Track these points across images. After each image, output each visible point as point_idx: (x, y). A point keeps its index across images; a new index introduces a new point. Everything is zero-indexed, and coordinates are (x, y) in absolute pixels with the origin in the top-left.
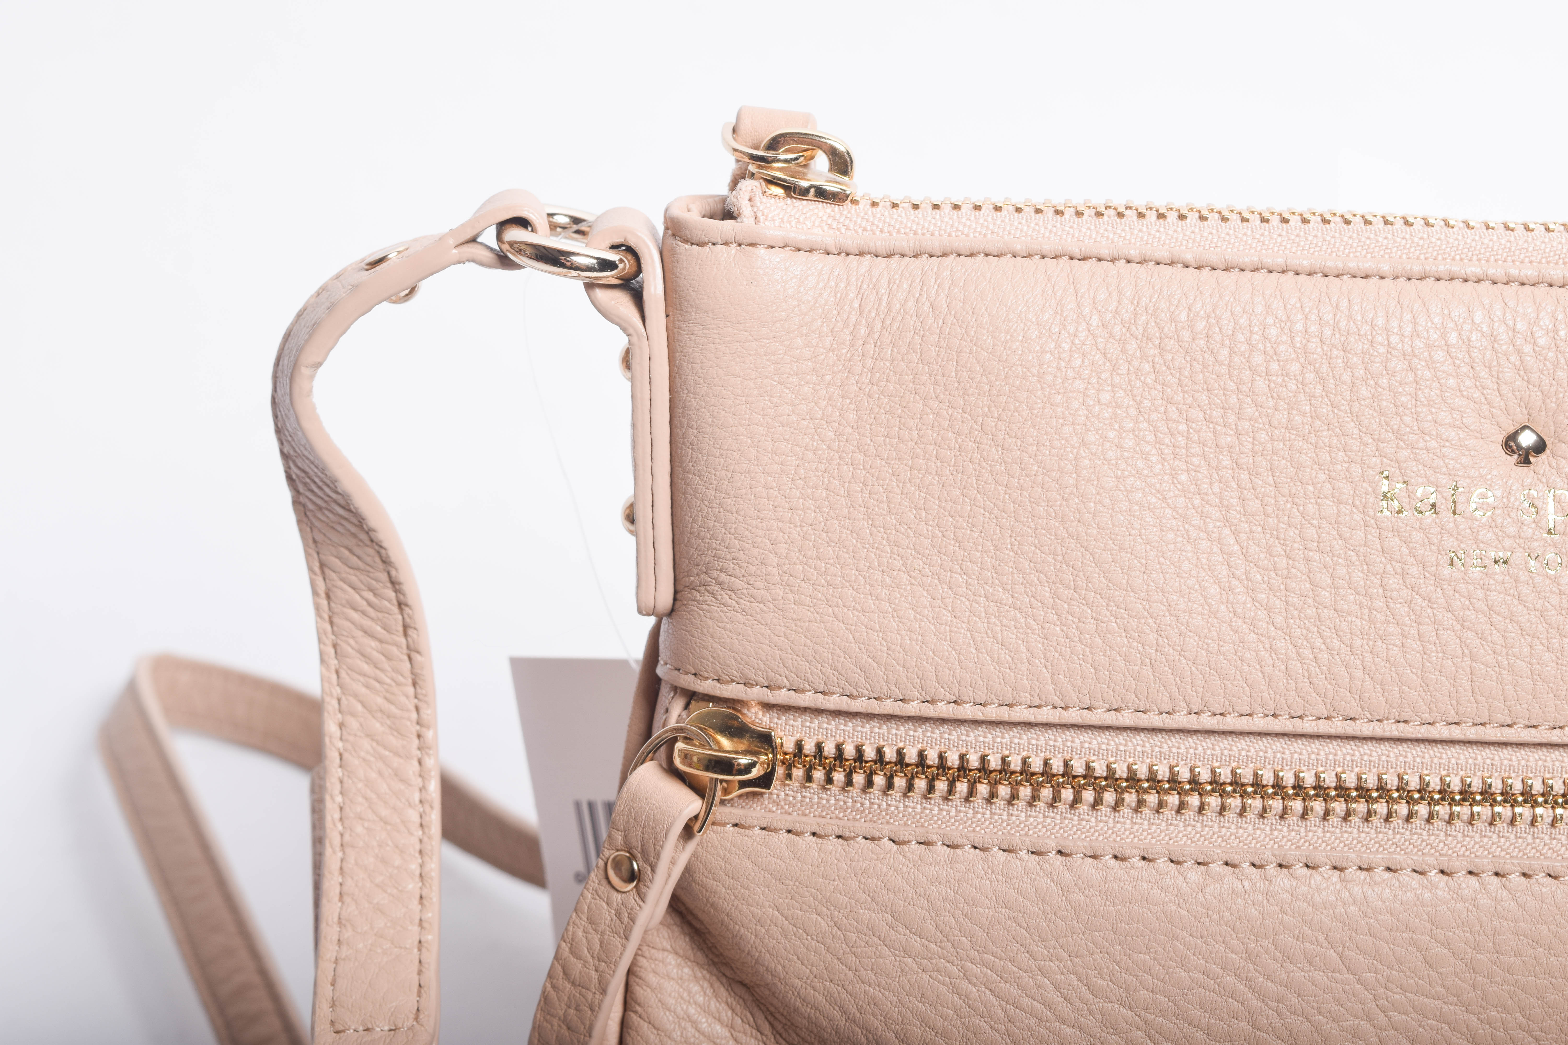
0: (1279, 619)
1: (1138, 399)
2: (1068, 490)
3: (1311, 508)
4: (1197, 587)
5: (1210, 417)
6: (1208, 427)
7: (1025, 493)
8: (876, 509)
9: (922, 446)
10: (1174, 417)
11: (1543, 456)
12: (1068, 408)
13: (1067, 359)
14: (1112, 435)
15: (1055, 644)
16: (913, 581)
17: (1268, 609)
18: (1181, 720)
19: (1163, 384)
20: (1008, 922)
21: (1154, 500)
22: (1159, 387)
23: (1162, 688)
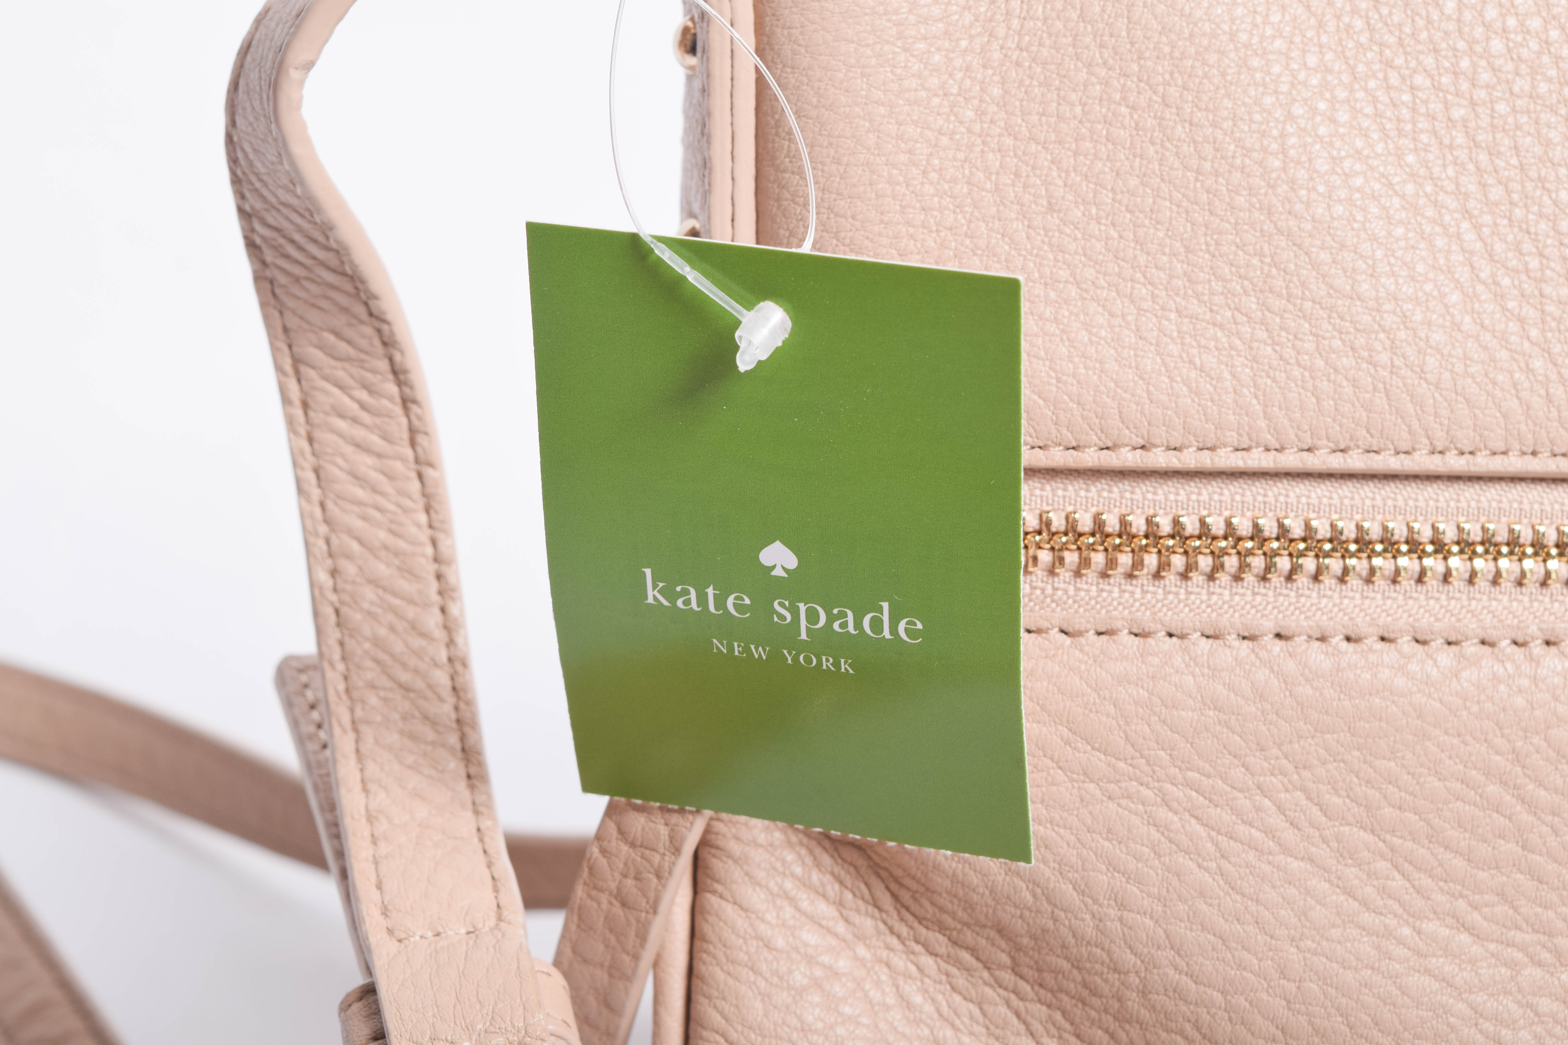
0: (1534, 333)
1: (1351, 62)
2: (1274, 175)
4: (1435, 293)
5: (1440, 83)
6: (1437, 96)
7: (1221, 180)
8: (1033, 206)
9: (1088, 125)
10: (1396, 84)
12: (1267, 73)
13: (1264, 13)
14: (1322, 106)
15: (1266, 367)
16: (1085, 295)
17: (1521, 321)
18: (1422, 462)
19: (1381, 44)
20: (1218, 728)
21: (1377, 186)
22: (1376, 48)
23: (1399, 420)
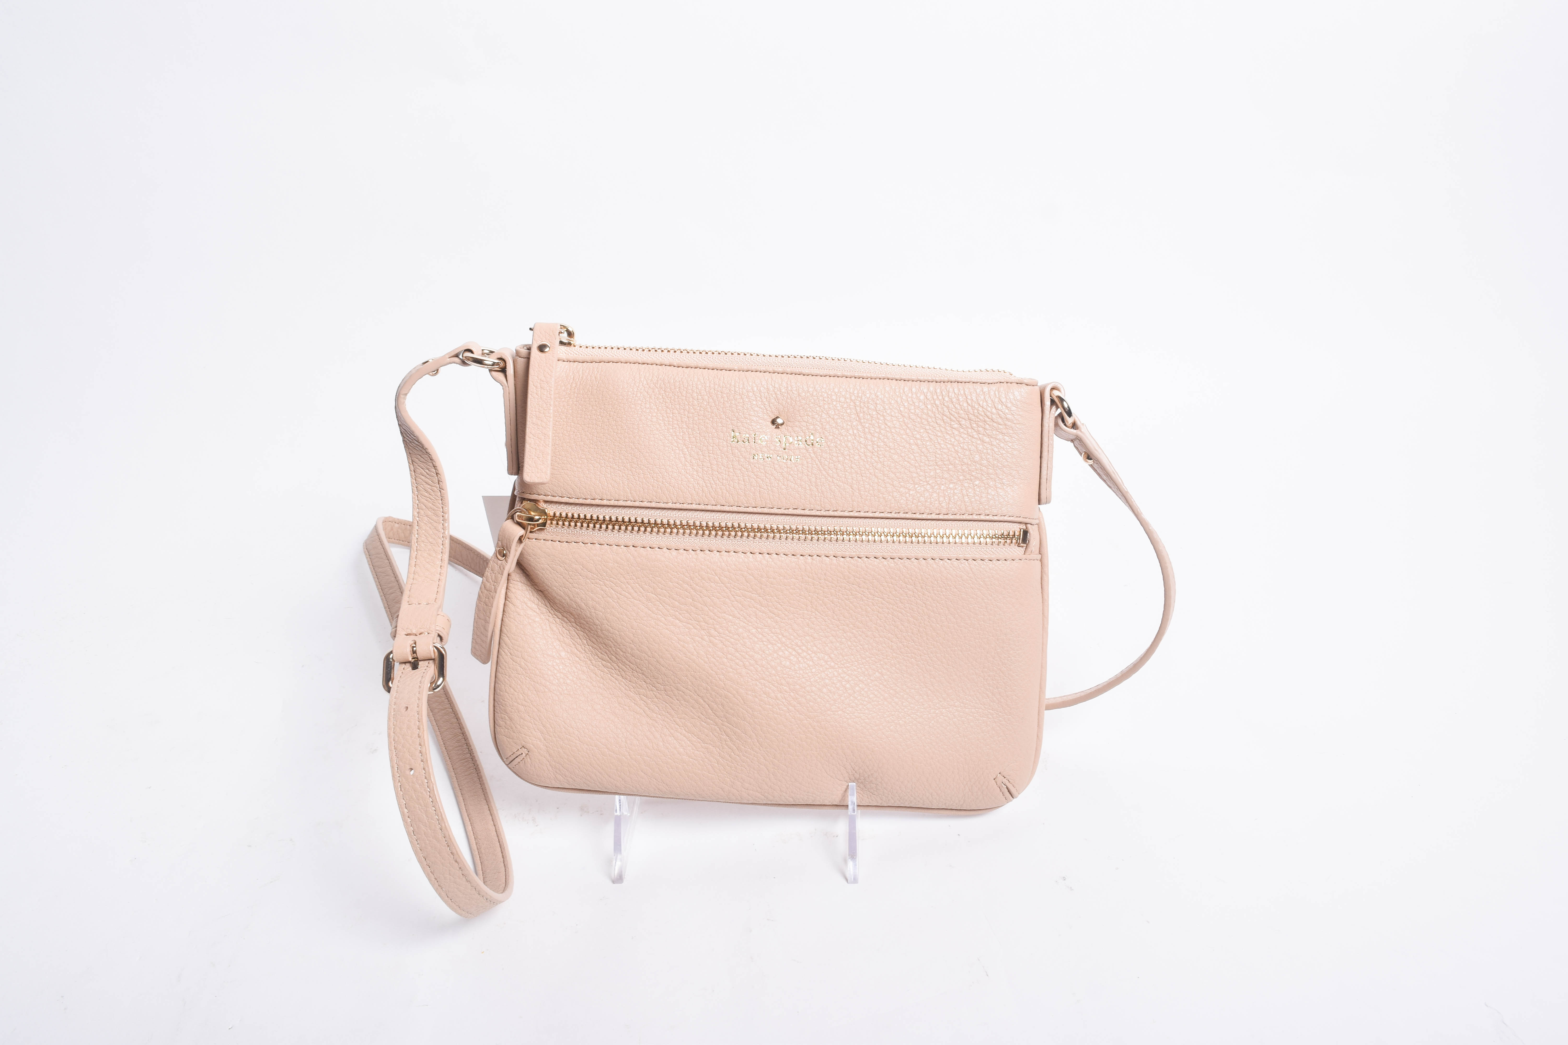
0: (700, 475)
1: (658, 407)
2: (635, 434)
3: (711, 441)
4: (675, 464)
5: (680, 412)
6: (679, 416)
7: (622, 435)
9: (591, 421)
10: (669, 412)
11: (783, 426)
12: (636, 409)
13: (636, 394)
14: (649, 417)
16: (588, 462)
17: (697, 471)
18: (670, 505)
20: (617, 568)
21: (662, 438)
22: (664, 403)
